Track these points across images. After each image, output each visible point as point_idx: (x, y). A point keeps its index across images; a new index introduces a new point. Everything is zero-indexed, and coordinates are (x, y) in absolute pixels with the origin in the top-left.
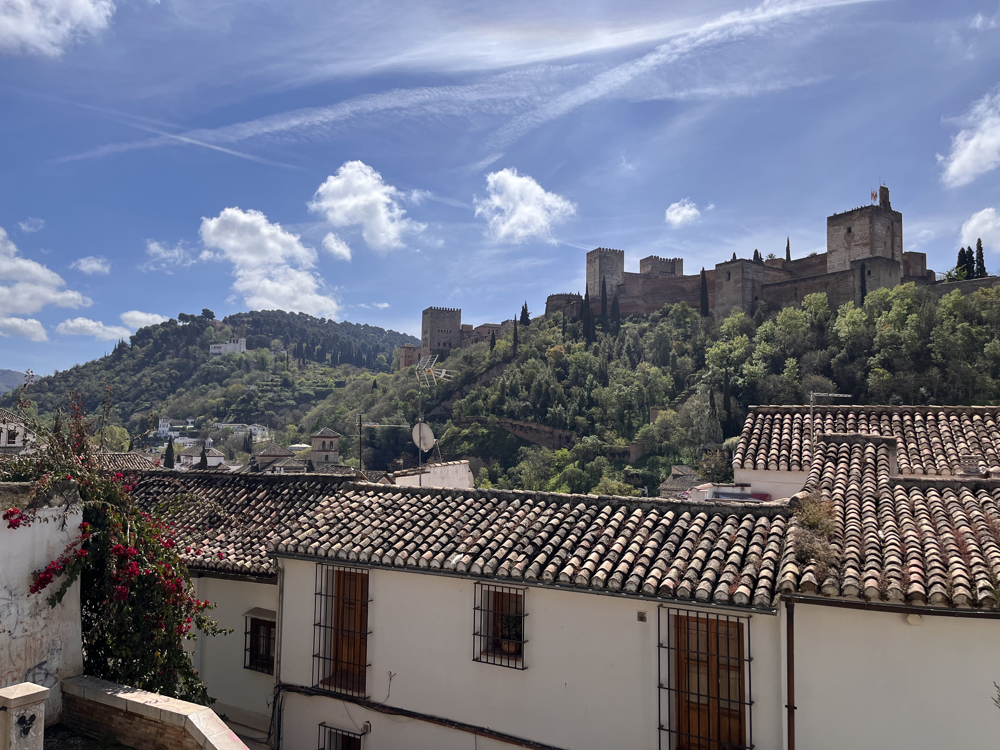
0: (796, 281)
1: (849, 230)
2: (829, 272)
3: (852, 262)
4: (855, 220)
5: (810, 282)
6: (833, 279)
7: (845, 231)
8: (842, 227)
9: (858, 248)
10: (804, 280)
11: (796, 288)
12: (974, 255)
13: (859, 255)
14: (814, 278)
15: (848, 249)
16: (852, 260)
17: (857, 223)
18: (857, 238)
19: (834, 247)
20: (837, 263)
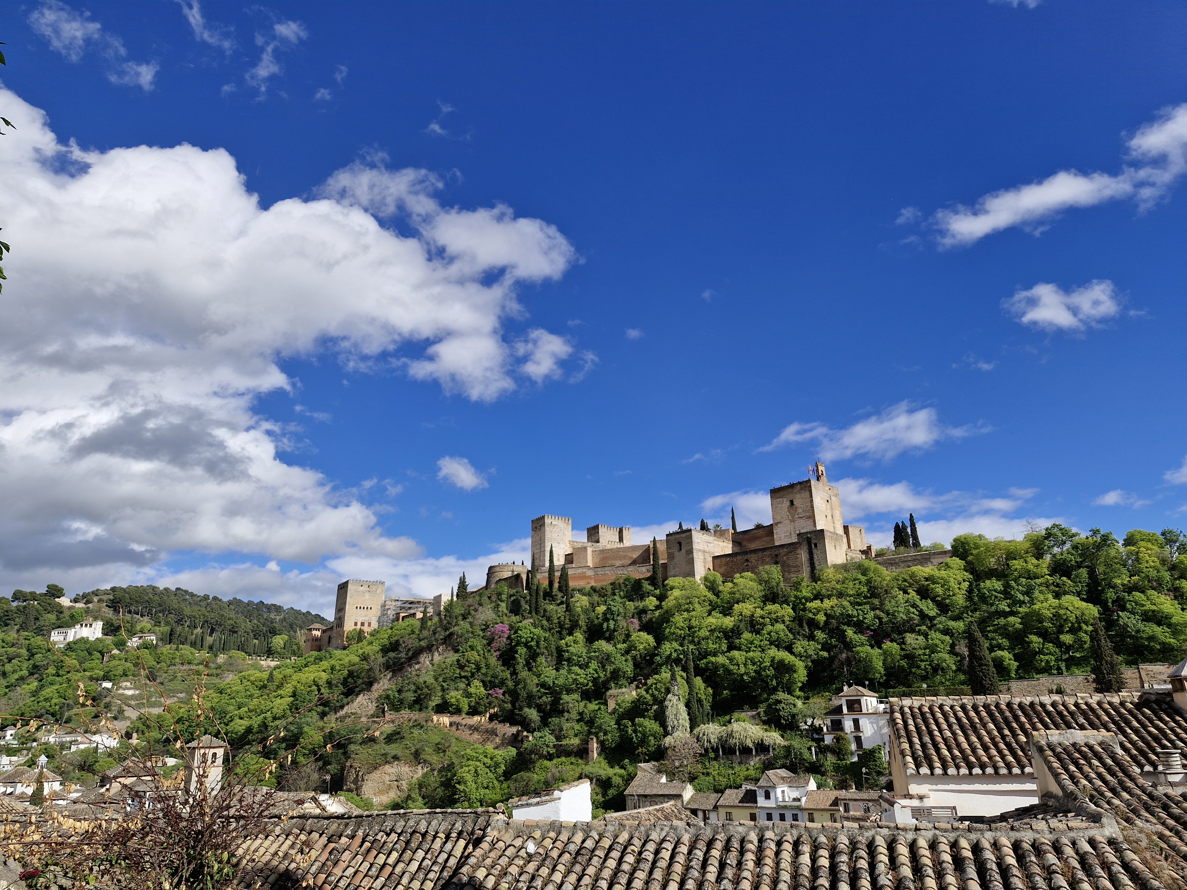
0: (745, 553)
1: (792, 502)
2: (777, 544)
3: (798, 535)
4: (796, 493)
5: (760, 554)
6: (781, 551)
7: (788, 503)
8: (785, 500)
9: (802, 521)
10: (755, 551)
11: (747, 560)
12: (909, 530)
13: (803, 528)
14: (764, 550)
15: (793, 521)
16: (798, 532)
17: (798, 496)
18: (800, 510)
19: (779, 519)
20: (783, 535)
